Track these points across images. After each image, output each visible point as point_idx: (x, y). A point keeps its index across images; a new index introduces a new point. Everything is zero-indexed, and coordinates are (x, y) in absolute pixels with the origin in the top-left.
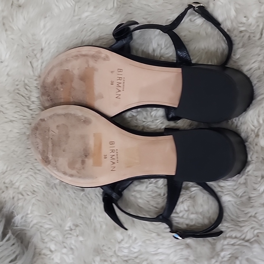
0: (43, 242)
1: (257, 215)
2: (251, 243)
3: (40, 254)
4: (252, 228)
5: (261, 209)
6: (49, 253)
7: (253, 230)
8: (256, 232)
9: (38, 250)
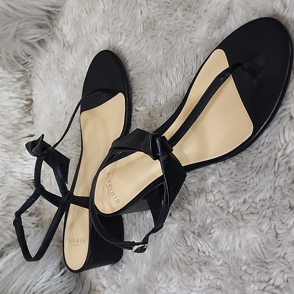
0: (98, 278)
1: (286, 255)
2: (281, 290)
3: (95, 290)
4: (282, 271)
5: (290, 249)
6: (101, 289)
7: (282, 273)
8: (286, 276)
9: (93, 286)
